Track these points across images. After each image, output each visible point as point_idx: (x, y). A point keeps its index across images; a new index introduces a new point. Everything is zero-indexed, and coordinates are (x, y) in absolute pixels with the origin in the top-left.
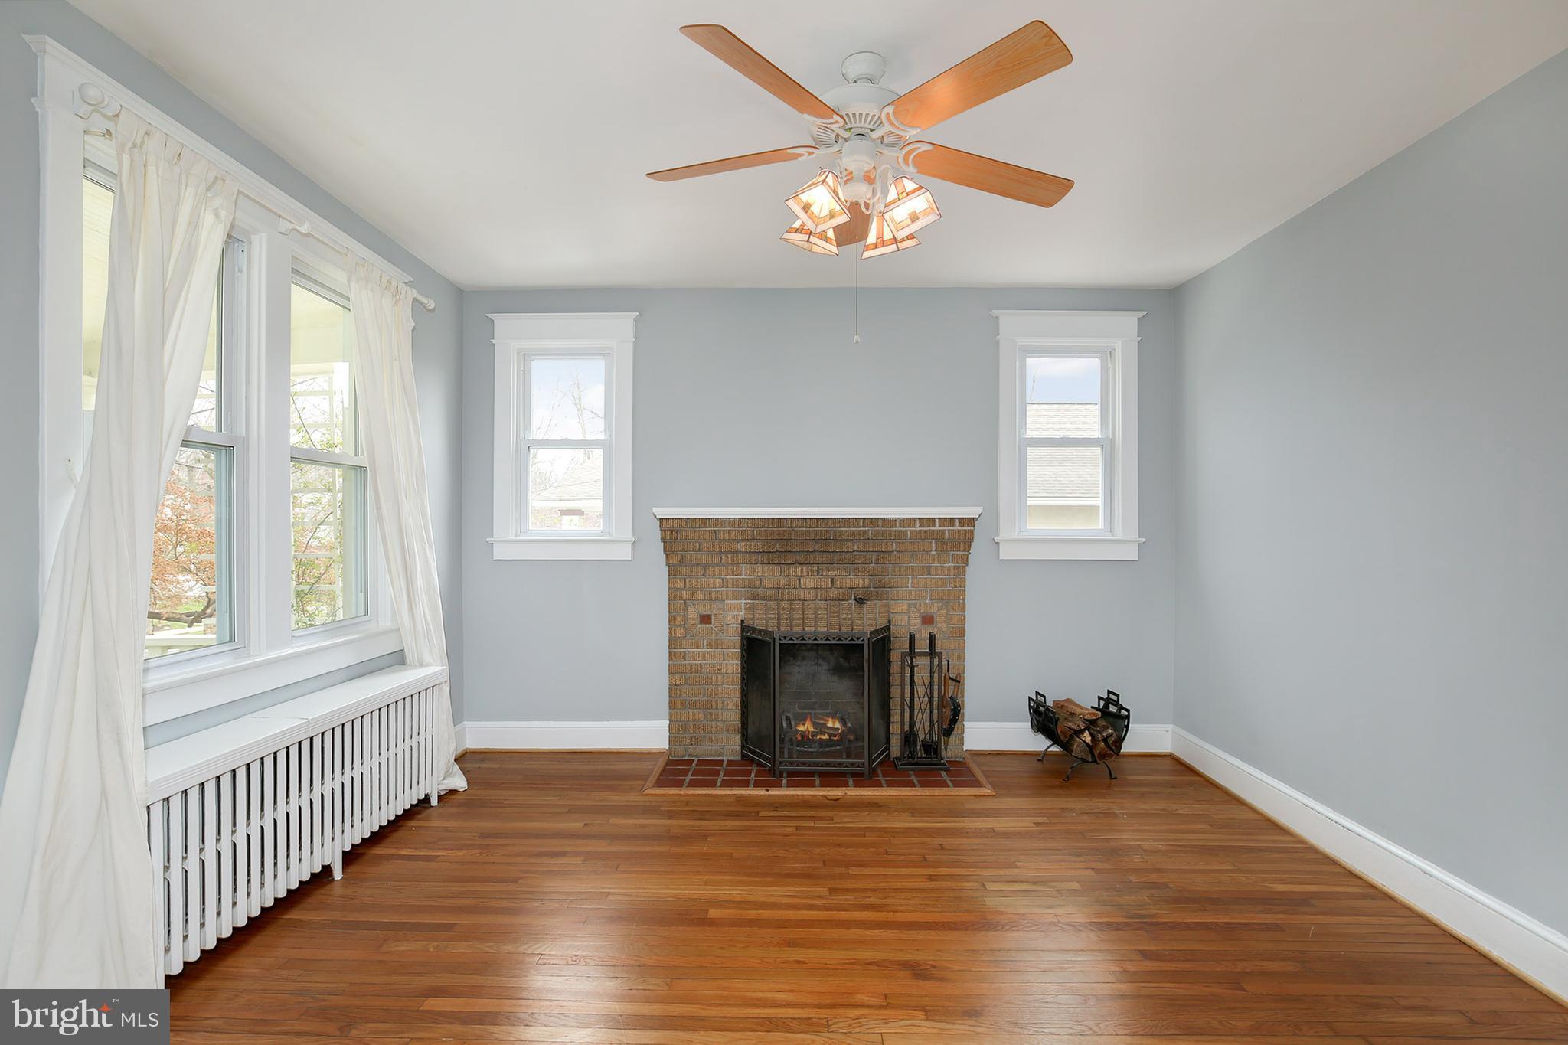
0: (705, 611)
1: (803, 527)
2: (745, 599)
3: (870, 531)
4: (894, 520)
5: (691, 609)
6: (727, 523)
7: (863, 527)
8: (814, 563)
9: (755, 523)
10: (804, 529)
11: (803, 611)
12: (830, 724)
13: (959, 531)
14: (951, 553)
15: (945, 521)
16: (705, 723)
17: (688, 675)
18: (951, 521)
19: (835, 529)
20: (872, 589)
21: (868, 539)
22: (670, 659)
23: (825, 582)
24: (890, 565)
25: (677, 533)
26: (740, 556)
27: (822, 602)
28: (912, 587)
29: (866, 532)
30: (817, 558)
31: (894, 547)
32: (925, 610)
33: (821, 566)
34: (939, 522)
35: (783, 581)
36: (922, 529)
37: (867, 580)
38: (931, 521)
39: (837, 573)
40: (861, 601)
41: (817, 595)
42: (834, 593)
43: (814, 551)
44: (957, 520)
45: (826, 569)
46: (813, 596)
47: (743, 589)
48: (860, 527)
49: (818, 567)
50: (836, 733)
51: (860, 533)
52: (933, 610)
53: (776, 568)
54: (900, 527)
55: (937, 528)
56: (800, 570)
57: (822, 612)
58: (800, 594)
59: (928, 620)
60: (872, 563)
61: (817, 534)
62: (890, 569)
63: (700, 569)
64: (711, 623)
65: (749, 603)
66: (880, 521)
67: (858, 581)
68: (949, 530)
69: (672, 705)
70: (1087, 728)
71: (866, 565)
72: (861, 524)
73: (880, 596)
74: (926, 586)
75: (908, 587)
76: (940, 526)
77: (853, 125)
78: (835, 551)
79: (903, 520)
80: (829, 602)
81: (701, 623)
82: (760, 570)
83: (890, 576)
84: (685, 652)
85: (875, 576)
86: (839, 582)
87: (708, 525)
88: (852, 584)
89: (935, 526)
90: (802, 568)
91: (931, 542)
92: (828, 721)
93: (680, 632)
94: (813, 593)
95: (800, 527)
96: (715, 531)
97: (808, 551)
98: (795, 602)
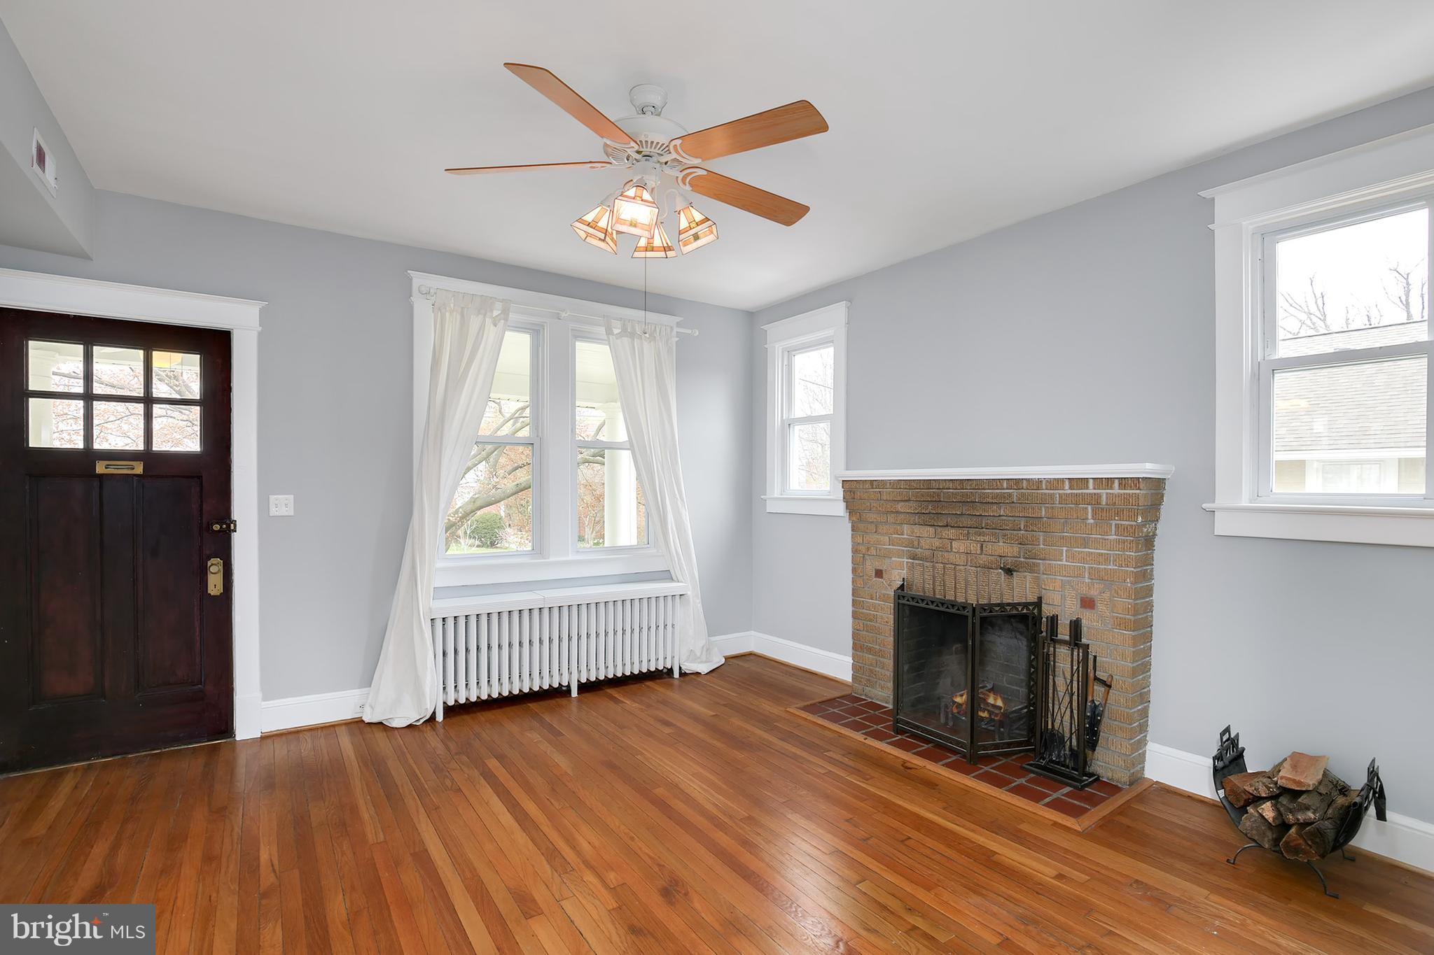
0: (878, 565)
1: (950, 489)
2: (907, 559)
3: (1015, 493)
4: (1040, 481)
5: (868, 563)
6: (888, 484)
7: (1007, 489)
8: (964, 527)
9: (909, 484)
10: (952, 491)
11: (955, 574)
12: (991, 700)
13: (1119, 495)
14: (1114, 523)
15: (1099, 482)
16: (877, 669)
17: (865, 622)
18: (1109, 482)
19: (979, 491)
20: (1022, 560)
21: (1013, 502)
22: (853, 605)
23: (975, 548)
24: (1041, 533)
25: (854, 493)
26: (902, 516)
27: (972, 568)
28: (1066, 561)
29: (1010, 495)
30: (966, 521)
31: (1043, 513)
32: (1084, 590)
33: (972, 531)
34: (1094, 484)
35: (937, 543)
36: (1074, 491)
37: (1016, 549)
38: (1083, 482)
39: (987, 538)
40: (1009, 572)
41: (967, 560)
42: (983, 559)
43: (962, 514)
44: (1116, 481)
45: (975, 533)
46: (964, 562)
47: (906, 549)
48: (1004, 489)
49: (968, 531)
50: (997, 711)
51: (1003, 496)
52: (1093, 593)
53: (931, 530)
54: (1046, 489)
55: (1091, 490)
56: (951, 533)
57: (972, 579)
58: (951, 557)
59: (1088, 603)
60: (1020, 530)
61: (963, 496)
62: (1041, 538)
63: (873, 527)
64: (882, 578)
65: (909, 562)
66: (1025, 482)
67: (1005, 549)
68: (1107, 494)
69: (855, 647)
70: (1273, 798)
71: (1015, 532)
72: (1005, 486)
73: (1032, 569)
74: (1083, 561)
75: (1061, 560)
76: (1095, 489)
77: (645, 149)
78: (981, 515)
79: (1049, 481)
80: (979, 569)
81: (875, 577)
82: (918, 530)
83: (1042, 546)
84: (863, 601)
85: (1025, 544)
86: (989, 548)
87: (874, 487)
88: (1001, 552)
89: (1087, 488)
90: (953, 531)
91: (1086, 508)
92: (988, 696)
93: (860, 583)
94: (963, 557)
95: (947, 489)
96: (880, 492)
97: (956, 514)
98: (947, 566)
